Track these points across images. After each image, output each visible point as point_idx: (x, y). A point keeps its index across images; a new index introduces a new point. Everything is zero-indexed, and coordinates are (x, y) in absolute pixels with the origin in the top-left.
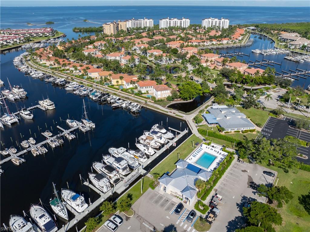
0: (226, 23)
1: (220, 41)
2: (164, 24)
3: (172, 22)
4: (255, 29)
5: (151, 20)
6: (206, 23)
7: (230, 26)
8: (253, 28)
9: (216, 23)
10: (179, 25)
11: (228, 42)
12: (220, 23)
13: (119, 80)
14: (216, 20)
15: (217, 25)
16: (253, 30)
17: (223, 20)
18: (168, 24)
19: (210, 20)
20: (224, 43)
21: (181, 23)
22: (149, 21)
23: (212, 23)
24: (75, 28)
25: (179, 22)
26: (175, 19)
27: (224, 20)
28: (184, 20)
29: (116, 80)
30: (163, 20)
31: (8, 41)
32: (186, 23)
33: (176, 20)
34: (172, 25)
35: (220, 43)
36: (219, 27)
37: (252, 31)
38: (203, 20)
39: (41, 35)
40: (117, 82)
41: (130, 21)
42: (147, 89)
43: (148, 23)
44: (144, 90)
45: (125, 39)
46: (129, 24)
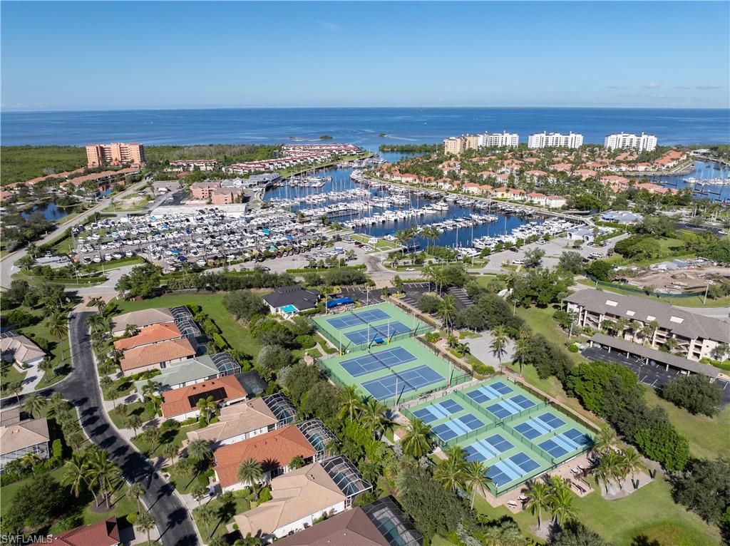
0: (650, 143)
1: (634, 166)
2: (535, 141)
3: (550, 138)
4: (709, 154)
5: (515, 135)
6: (613, 142)
7: (657, 147)
8: (705, 151)
9: (631, 142)
10: (563, 145)
11: (646, 168)
12: (638, 143)
13: (505, 193)
14: (632, 136)
15: (634, 144)
16: (704, 154)
17: (644, 137)
18: (544, 142)
19: (619, 136)
20: (640, 170)
21: (566, 141)
22: (511, 136)
23: (624, 142)
24: (384, 146)
25: (564, 139)
26: (556, 134)
27: (646, 136)
28: (572, 135)
29: (501, 193)
30: (536, 135)
31: (316, 158)
32: (576, 140)
33: (558, 135)
34: (550, 144)
35: (634, 169)
36: (637, 150)
37: (703, 157)
38: (607, 136)
39: (346, 153)
40: (503, 195)
41: (482, 136)
42: (539, 200)
43: (510, 139)
44: (536, 201)
45: (481, 160)
46: (479, 141)
